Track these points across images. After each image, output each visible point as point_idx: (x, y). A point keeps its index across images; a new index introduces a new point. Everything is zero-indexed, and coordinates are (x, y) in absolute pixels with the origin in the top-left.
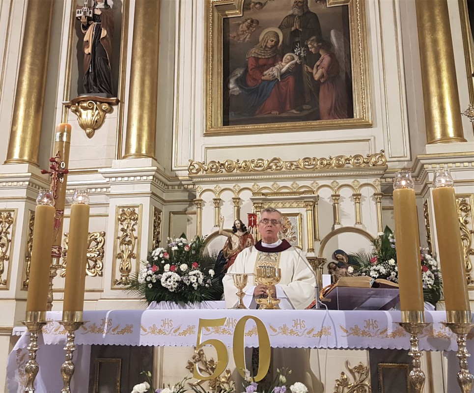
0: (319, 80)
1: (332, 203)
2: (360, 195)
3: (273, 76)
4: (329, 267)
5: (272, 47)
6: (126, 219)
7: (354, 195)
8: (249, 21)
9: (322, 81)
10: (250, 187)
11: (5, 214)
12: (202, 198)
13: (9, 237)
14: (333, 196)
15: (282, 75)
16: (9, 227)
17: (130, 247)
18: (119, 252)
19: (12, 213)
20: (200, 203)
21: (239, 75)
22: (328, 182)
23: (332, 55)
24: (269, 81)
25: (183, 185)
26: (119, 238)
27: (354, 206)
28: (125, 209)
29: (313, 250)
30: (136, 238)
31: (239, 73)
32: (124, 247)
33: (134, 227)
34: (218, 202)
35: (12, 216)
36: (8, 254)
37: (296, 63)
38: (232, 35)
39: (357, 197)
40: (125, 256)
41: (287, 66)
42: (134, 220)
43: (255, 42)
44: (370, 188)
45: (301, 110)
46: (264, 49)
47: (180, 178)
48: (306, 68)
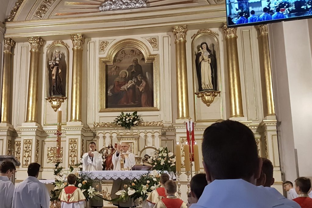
0: (141, 91)
1: (144, 138)
2: (154, 136)
3: (125, 89)
4: (143, 160)
5: (124, 77)
6: (72, 143)
7: (152, 136)
8: (115, 67)
9: (143, 92)
10: (116, 132)
11: (28, 141)
12: (99, 135)
13: (30, 149)
14: (145, 136)
15: (128, 89)
16: (30, 145)
17: (74, 153)
18: (70, 154)
19: (31, 140)
20: (98, 137)
21: (112, 88)
22: (144, 131)
23: (146, 82)
24: (123, 91)
25: (91, 131)
26: (70, 150)
27: (152, 140)
28: (72, 140)
29: (137, 155)
30: (76, 150)
31: (112, 87)
32: (72, 153)
33: (76, 146)
34: (104, 137)
35: (31, 141)
36: (30, 155)
37: (133, 84)
38: (109, 72)
39: (153, 136)
40: (73, 156)
41: (130, 85)
42: (75, 144)
43: (118, 75)
44: (157, 133)
45: (135, 103)
46: (121, 78)
47: (90, 128)
48: (137, 86)
